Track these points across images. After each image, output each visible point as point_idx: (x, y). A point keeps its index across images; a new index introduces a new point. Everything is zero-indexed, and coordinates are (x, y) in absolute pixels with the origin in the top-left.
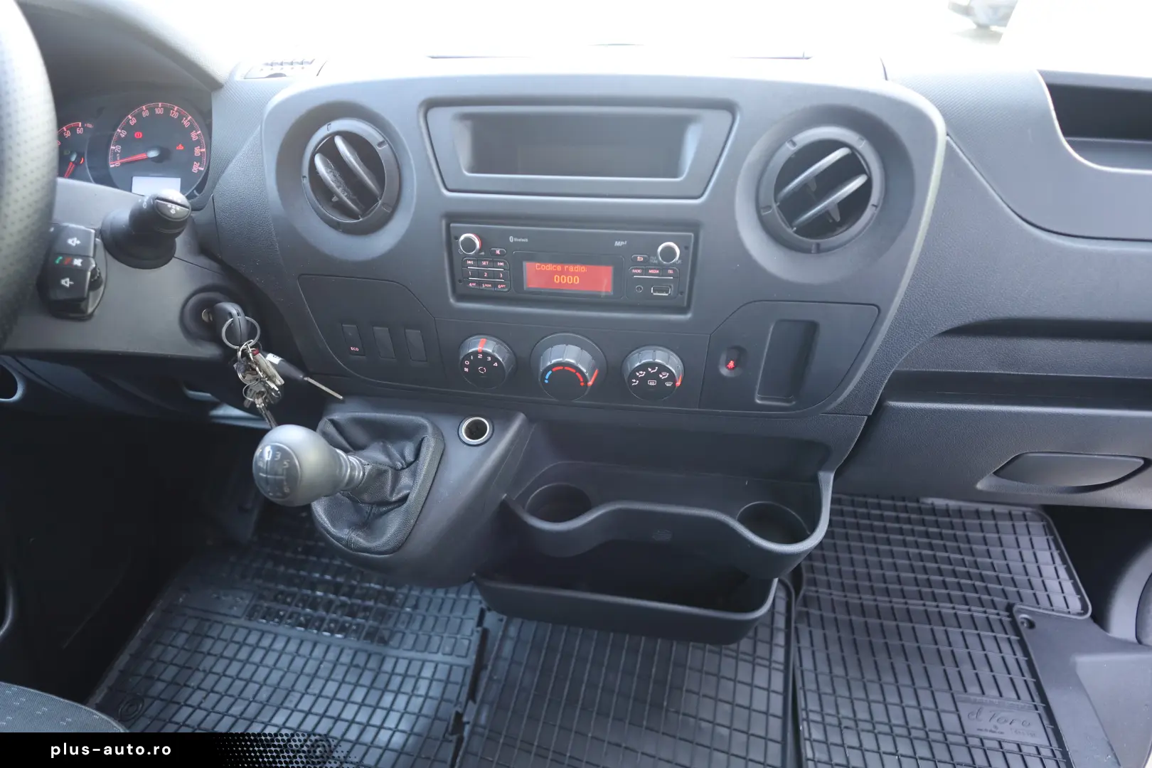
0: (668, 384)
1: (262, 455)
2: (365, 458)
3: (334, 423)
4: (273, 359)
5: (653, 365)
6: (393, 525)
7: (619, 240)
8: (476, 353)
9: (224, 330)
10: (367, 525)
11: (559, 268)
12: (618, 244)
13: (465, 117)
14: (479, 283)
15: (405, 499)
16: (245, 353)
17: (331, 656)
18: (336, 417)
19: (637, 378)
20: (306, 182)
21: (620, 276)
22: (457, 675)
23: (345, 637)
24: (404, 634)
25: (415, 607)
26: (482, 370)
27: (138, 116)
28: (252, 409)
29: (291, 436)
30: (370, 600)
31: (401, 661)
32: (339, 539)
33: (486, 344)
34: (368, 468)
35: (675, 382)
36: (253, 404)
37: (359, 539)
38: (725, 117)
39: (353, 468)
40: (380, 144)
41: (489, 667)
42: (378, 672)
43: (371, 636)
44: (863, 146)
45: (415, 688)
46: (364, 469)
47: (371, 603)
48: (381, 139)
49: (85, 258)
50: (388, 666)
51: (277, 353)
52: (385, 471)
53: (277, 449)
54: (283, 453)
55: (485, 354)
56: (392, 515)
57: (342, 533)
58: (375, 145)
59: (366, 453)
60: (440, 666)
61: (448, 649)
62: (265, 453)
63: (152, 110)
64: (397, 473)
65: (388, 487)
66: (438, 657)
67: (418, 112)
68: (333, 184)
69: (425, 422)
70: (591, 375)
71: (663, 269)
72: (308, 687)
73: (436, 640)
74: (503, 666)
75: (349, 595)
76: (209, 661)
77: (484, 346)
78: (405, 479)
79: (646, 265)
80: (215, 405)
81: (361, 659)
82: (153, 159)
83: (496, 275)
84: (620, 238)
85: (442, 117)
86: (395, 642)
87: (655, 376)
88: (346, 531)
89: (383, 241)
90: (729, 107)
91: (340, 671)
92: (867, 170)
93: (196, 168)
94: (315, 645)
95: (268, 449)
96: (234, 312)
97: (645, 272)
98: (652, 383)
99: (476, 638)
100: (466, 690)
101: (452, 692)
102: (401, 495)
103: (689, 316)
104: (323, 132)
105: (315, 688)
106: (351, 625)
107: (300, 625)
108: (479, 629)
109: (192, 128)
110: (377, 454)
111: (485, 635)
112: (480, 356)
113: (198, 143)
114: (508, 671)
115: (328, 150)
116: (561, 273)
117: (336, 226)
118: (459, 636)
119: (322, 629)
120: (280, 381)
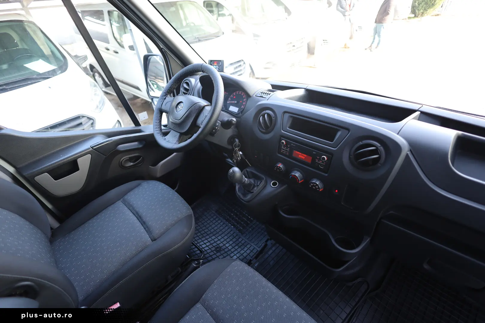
0: (318, 189)
1: (230, 171)
2: (249, 180)
3: (247, 171)
4: (241, 153)
5: (315, 183)
6: (249, 197)
7: (315, 152)
8: (278, 166)
9: (234, 144)
10: (245, 195)
11: (301, 154)
12: (314, 153)
13: (291, 117)
14: (283, 151)
15: (253, 192)
16: (236, 150)
17: (229, 230)
18: (248, 170)
19: (311, 185)
20: (258, 120)
21: (313, 160)
22: (255, 251)
23: (233, 228)
24: (247, 235)
25: (253, 230)
26: (278, 170)
27: (236, 93)
28: (233, 161)
29: (236, 169)
30: (243, 222)
31: (243, 240)
32: (238, 195)
33: (281, 165)
34: (248, 182)
35: (320, 189)
36: (234, 161)
37: (242, 196)
38: (347, 132)
39: (245, 180)
40: (274, 117)
41: (263, 254)
42: (237, 240)
43: (240, 231)
44: (381, 149)
45: (244, 248)
46: (247, 182)
47: (243, 223)
48: (274, 116)
49: (218, 127)
50: (240, 240)
51: (242, 152)
52: (252, 185)
53: (233, 171)
54: (234, 172)
55: (280, 167)
56: (250, 194)
57: (239, 194)
58: (272, 117)
59: (250, 179)
60: (252, 247)
61: (255, 244)
62: (231, 171)
63: (239, 92)
64: (254, 186)
65: (251, 188)
66: (252, 244)
67: (282, 113)
68: (262, 123)
69: (264, 177)
70: (301, 180)
71: (323, 162)
72: (221, 234)
73: (253, 240)
74: (267, 256)
75: (239, 219)
76: (204, 217)
77: (280, 165)
78: (255, 188)
79: (319, 160)
80: (228, 158)
81: (235, 235)
82: (236, 103)
83: (287, 151)
84: (315, 151)
85: (287, 115)
86: (244, 235)
87: (315, 186)
88: (240, 194)
89: (267, 137)
90: (348, 130)
91: (229, 235)
92: (380, 153)
93: (242, 107)
94: (226, 226)
95: (232, 170)
96: (237, 141)
97: (319, 161)
98: (314, 188)
99: (263, 245)
100: (255, 255)
101: (252, 254)
102: (253, 191)
103: (327, 175)
104: (264, 112)
105: (223, 235)
106: (236, 226)
107: (225, 219)
108: (265, 243)
109: (245, 98)
110: (252, 181)
111: (266, 245)
112: (278, 167)
113: (244, 102)
114: (267, 258)
115: (264, 116)
116: (300, 155)
117: (260, 131)
118: (259, 242)
119: (230, 223)
120: (240, 158)
